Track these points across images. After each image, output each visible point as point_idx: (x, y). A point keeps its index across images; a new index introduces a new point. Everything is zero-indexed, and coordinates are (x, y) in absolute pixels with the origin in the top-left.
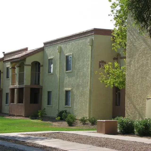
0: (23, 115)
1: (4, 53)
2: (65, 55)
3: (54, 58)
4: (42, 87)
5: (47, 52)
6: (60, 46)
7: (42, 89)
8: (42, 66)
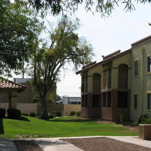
0: (111, 120)
1: (103, 56)
2: (147, 56)
3: (139, 60)
4: (130, 90)
5: (134, 54)
6: (143, 47)
7: (130, 92)
8: (130, 68)
